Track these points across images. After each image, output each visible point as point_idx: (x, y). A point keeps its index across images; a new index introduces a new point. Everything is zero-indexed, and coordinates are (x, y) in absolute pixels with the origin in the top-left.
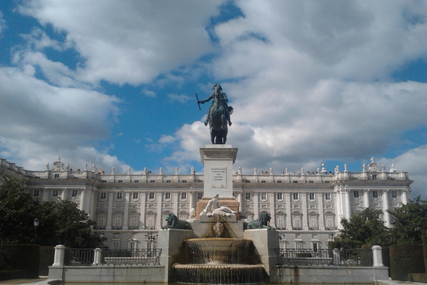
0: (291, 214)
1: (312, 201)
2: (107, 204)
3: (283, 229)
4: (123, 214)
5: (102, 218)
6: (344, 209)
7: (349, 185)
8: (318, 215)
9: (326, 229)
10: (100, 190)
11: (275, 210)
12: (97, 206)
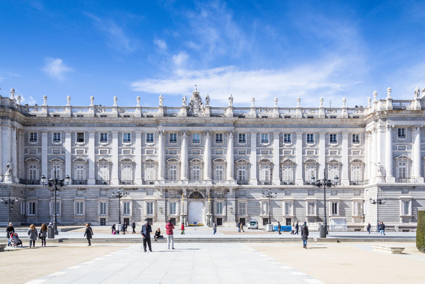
0: (303, 164)
1: (332, 144)
2: (40, 150)
3: (291, 184)
4: (64, 162)
5: (33, 169)
6: (382, 154)
7: (394, 119)
8: (341, 165)
9: (351, 183)
10: (27, 128)
11: (281, 158)
12: (26, 151)
